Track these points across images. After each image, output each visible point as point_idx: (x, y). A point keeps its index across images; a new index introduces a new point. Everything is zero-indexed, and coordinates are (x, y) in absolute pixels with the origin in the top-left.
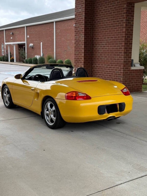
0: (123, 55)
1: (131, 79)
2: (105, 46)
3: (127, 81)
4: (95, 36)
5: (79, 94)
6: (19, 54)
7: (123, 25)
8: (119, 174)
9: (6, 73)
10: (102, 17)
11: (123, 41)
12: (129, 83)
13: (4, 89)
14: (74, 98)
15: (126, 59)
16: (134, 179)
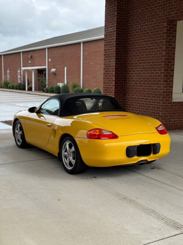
0: (162, 84)
1: (173, 113)
2: (140, 73)
3: (168, 116)
4: (129, 60)
5: (103, 131)
6: (38, 81)
7: (162, 48)
8: (147, 231)
9: (22, 105)
10: (138, 37)
11: (163, 67)
12: (171, 119)
13: (16, 124)
14: (97, 137)
15: (167, 89)
16: (165, 237)
